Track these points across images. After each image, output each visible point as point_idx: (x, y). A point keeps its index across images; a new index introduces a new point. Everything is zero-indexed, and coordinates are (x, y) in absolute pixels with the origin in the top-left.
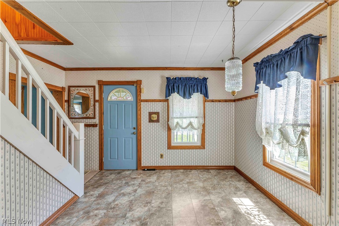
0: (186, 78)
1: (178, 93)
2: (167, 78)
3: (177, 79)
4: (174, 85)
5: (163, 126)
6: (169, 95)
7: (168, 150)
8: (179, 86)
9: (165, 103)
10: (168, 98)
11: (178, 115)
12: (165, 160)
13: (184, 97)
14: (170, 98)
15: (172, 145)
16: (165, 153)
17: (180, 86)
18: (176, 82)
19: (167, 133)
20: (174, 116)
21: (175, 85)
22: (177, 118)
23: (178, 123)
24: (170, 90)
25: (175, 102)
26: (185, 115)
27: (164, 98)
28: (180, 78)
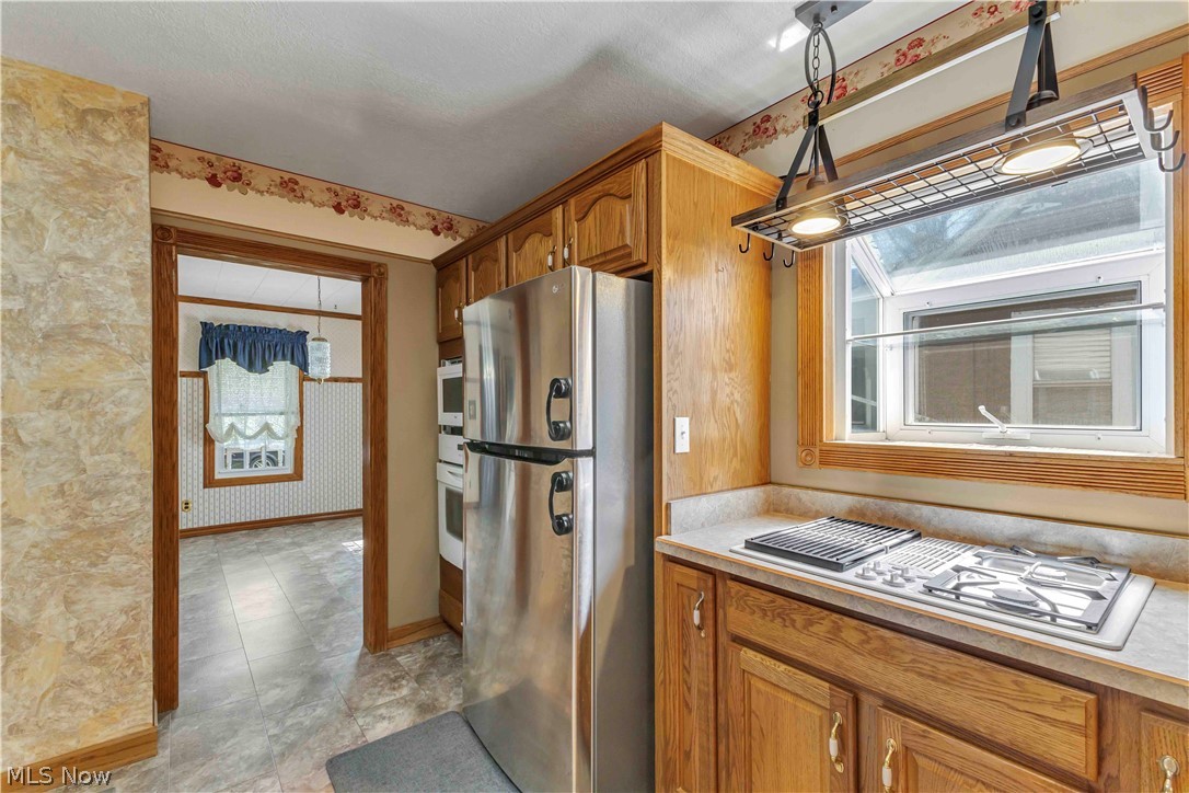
0: (255, 327)
1: (234, 358)
2: (204, 325)
3: (231, 328)
4: (222, 341)
5: (190, 435)
6: (210, 363)
7: (207, 490)
8: (235, 345)
9: (195, 380)
10: (207, 369)
11: (235, 408)
12: (195, 513)
13: (251, 367)
14: (212, 371)
15: (217, 476)
16: (195, 499)
17: (240, 345)
18: (227, 335)
19: (201, 449)
20: (224, 410)
21: (226, 341)
22: (231, 415)
23: (232, 426)
24: (211, 351)
25: (225, 379)
26: (251, 407)
27: (196, 369)
28: (240, 327)
